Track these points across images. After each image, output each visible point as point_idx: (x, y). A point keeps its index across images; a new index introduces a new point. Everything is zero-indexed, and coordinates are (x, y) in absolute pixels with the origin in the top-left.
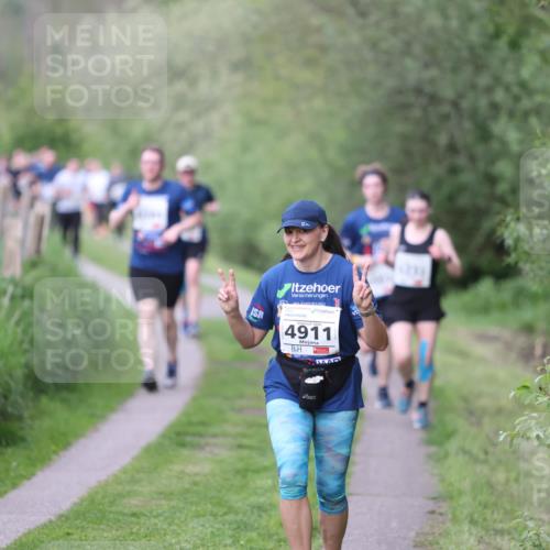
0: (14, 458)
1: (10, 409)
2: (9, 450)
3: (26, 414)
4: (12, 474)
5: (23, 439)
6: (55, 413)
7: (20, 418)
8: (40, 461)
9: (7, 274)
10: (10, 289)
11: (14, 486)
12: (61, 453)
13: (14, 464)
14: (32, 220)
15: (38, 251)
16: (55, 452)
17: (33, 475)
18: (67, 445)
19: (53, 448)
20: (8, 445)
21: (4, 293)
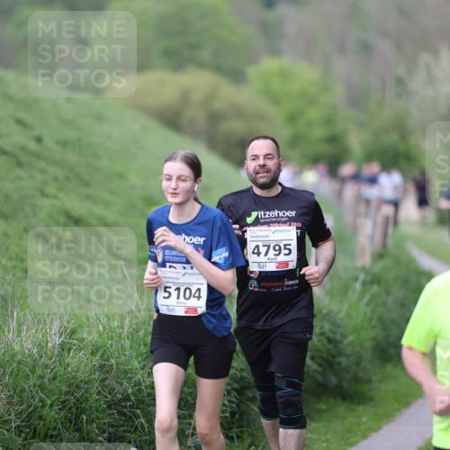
0: (364, 414)
1: (361, 374)
2: (361, 408)
3: (375, 378)
4: (363, 427)
5: (371, 399)
7: (369, 381)
8: (386, 417)
9: (359, 264)
10: (362, 276)
11: (365, 437)
12: (403, 411)
13: (364, 419)
14: (380, 220)
16: (398, 410)
17: (380, 428)
18: (408, 405)
19: (396, 406)
20: (359, 403)
21: (356, 279)
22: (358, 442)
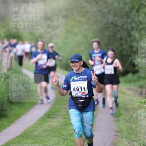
0: (5, 121)
1: (4, 108)
2: (4, 119)
3: (8, 109)
4: (4, 125)
5: (7, 116)
6: (16, 109)
7: (6, 110)
8: (12, 122)
9: (3, 72)
10: (4, 76)
11: (5, 129)
12: (17, 120)
13: (5, 123)
14: (10, 58)
15: (11, 66)
16: (16, 120)
17: (10, 125)
18: (19, 118)
19: (15, 118)
20: (3, 118)
21: (2, 77)
22: (3, 130)
